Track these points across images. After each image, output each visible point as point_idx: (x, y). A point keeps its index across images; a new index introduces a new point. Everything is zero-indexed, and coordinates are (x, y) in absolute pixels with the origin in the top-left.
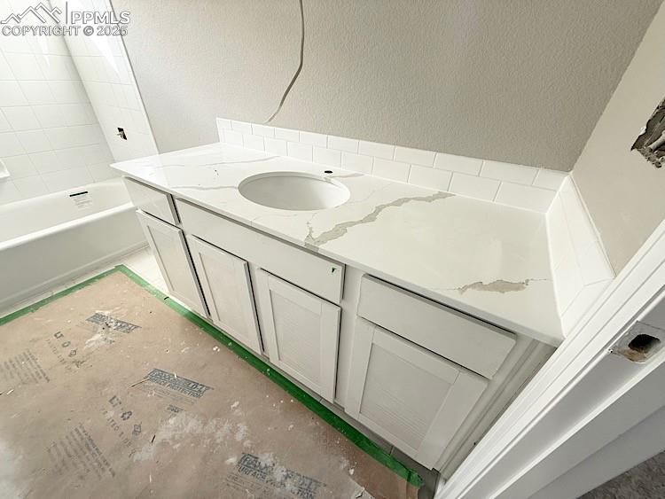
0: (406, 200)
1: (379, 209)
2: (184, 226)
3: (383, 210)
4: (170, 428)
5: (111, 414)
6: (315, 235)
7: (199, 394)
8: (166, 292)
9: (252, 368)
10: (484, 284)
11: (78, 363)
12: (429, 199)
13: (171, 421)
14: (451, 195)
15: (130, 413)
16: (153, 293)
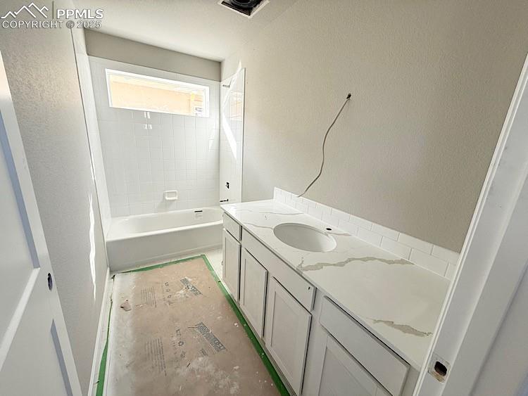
0: (373, 259)
1: (350, 260)
2: (242, 242)
3: (352, 262)
4: (199, 362)
5: (174, 339)
6: (303, 266)
7: (219, 350)
8: (221, 278)
9: (254, 348)
10: (395, 323)
11: (170, 303)
12: (390, 262)
13: (200, 359)
14: (410, 263)
15: (183, 343)
16: (214, 276)
